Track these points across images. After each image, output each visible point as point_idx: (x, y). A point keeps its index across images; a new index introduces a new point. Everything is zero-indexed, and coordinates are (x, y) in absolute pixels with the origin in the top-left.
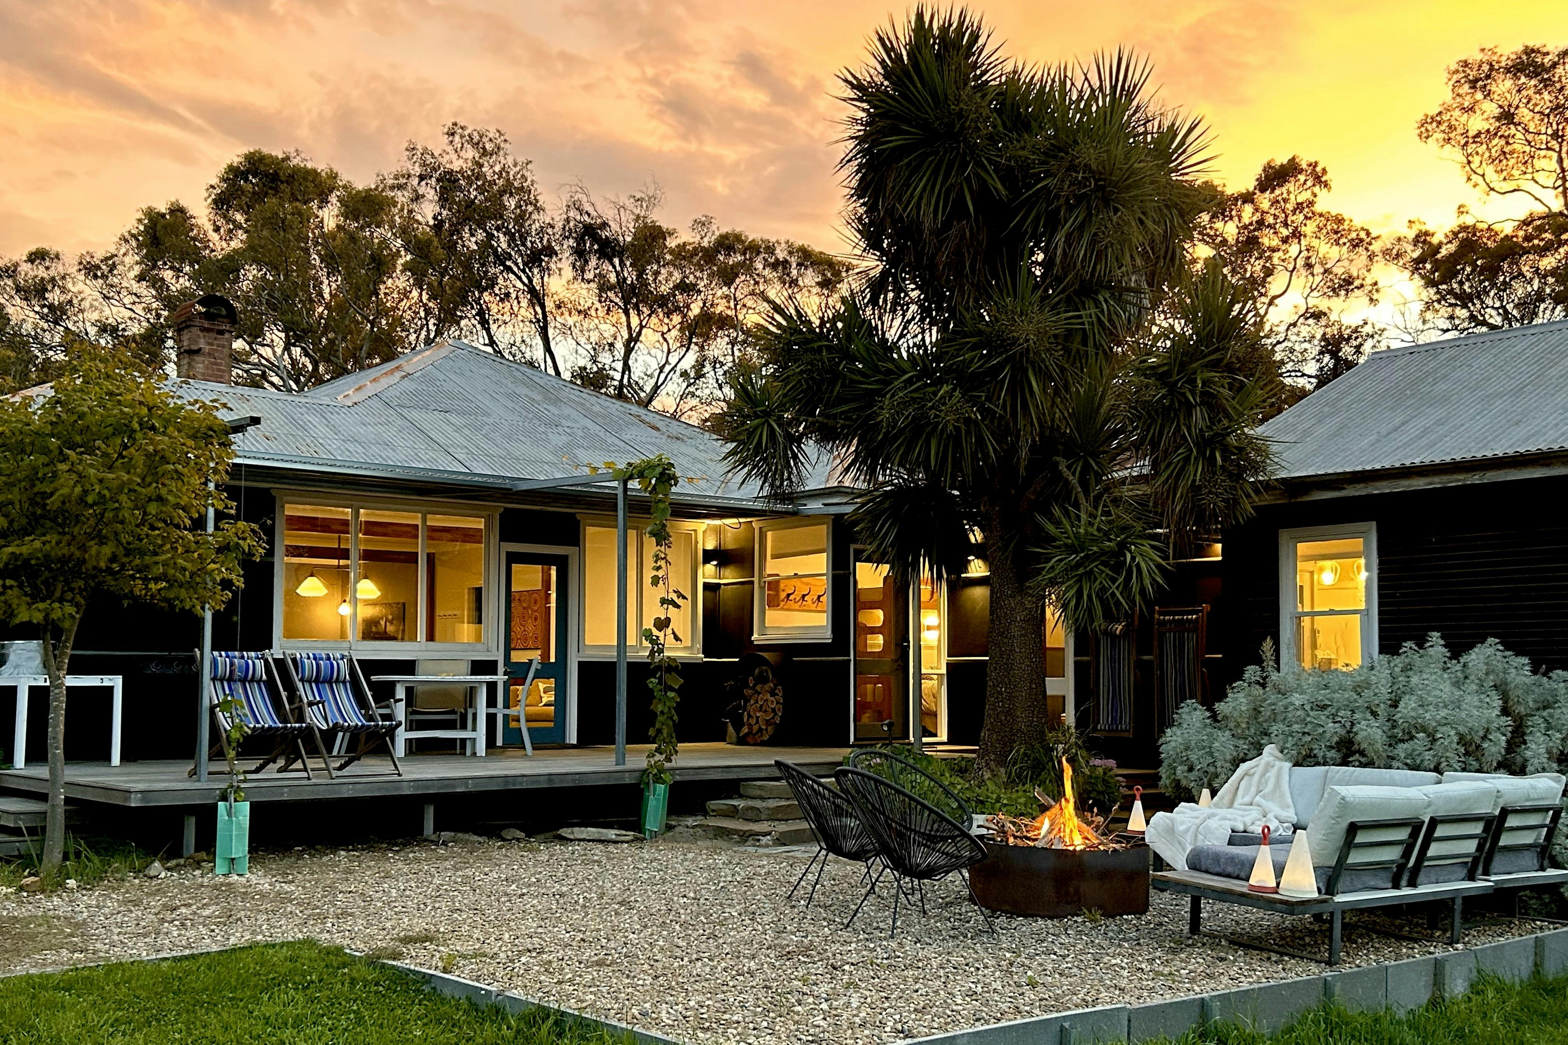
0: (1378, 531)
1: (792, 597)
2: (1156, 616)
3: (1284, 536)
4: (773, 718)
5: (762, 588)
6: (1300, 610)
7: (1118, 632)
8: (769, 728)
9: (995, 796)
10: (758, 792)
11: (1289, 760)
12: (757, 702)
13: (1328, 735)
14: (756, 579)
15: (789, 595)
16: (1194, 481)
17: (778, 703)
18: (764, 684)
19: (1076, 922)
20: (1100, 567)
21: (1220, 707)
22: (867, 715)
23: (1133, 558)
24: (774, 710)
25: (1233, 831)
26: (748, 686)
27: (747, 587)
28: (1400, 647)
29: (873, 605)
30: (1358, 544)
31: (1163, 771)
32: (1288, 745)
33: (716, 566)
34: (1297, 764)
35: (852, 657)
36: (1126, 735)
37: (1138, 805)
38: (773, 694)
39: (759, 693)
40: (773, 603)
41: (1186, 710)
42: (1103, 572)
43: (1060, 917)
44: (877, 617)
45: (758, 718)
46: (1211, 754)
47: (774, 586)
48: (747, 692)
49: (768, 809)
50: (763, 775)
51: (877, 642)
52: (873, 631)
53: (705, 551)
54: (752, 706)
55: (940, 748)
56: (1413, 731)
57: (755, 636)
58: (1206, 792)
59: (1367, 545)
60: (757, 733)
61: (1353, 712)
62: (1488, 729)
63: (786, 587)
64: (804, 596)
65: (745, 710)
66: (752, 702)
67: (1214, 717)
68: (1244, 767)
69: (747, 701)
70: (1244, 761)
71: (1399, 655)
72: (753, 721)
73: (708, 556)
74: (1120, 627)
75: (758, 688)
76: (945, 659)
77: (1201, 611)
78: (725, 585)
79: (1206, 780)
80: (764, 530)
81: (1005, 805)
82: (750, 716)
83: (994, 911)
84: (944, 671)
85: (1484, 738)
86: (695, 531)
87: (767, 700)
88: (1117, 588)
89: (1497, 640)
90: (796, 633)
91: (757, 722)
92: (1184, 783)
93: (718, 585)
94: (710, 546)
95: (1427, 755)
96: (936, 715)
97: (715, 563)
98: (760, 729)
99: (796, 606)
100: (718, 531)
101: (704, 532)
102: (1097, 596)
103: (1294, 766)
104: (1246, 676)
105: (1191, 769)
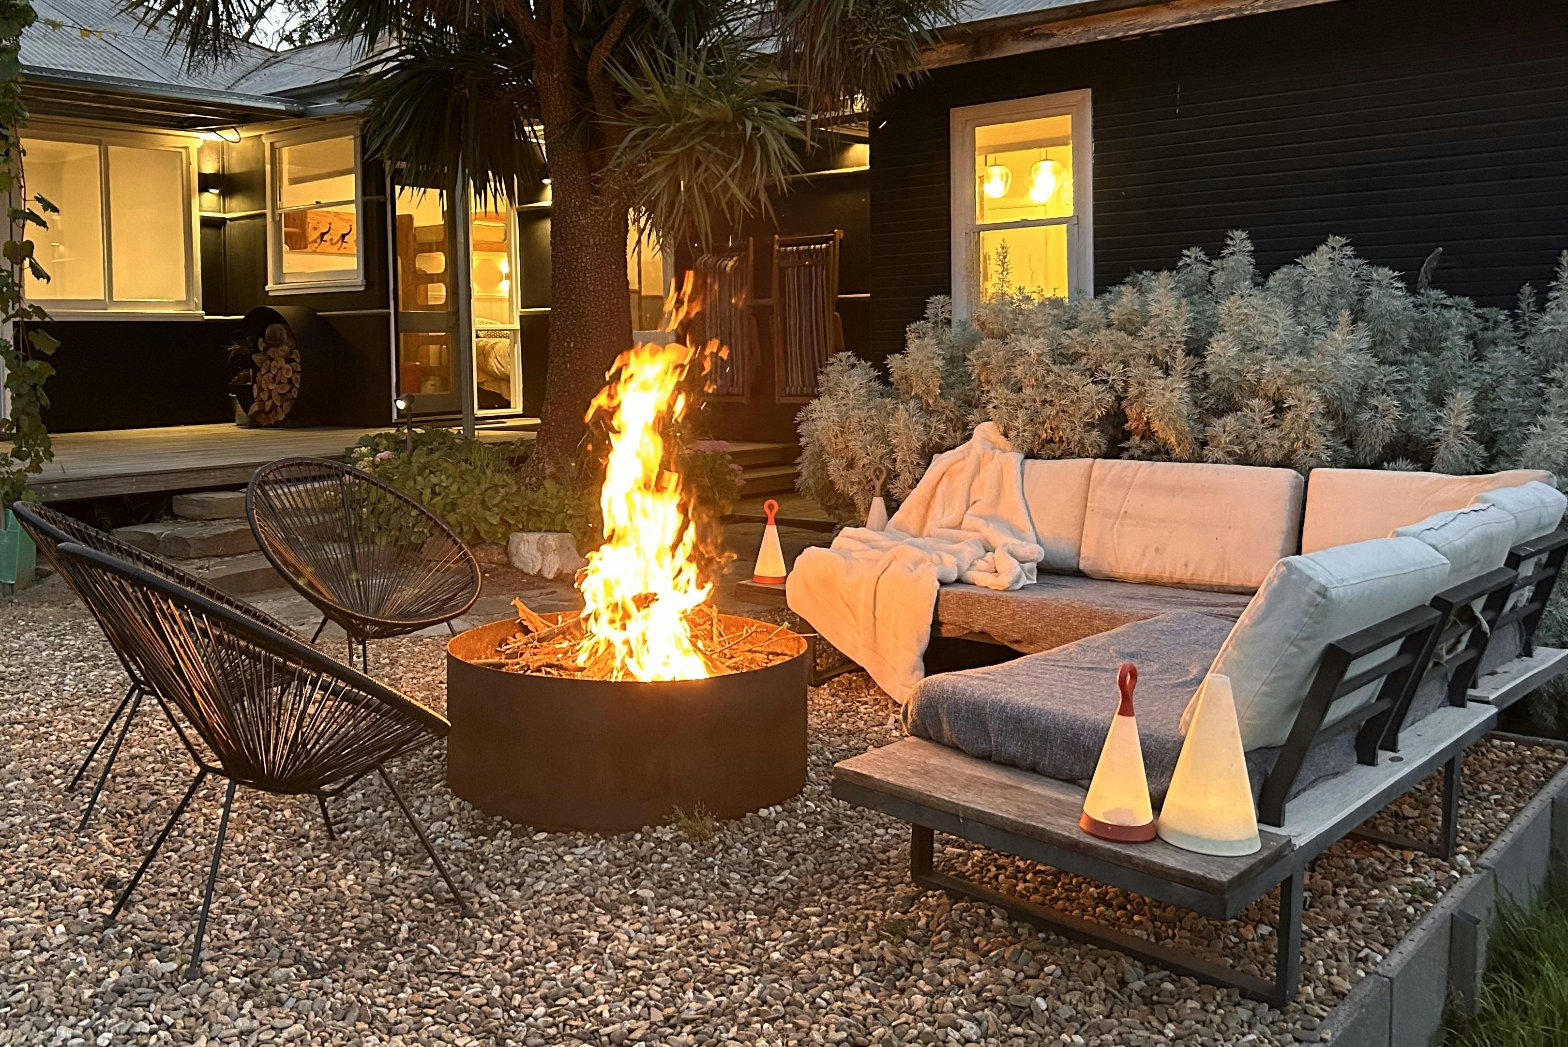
0: (1094, 103)
1: (326, 237)
2: (777, 247)
3: (958, 116)
4: (290, 391)
5: (277, 224)
6: (979, 222)
7: (728, 269)
8: (285, 404)
9: (555, 503)
10: (197, 511)
11: (1020, 448)
12: (269, 371)
13: (1086, 406)
14: (268, 211)
15: (323, 235)
16: (845, 13)
17: (294, 372)
18: (278, 346)
19: (660, 842)
20: (707, 145)
21: (894, 361)
22: (430, 382)
23: (756, 129)
24: (290, 381)
25: (942, 583)
26: (257, 351)
27: (258, 221)
28: (1181, 256)
29: (429, 248)
30: (1062, 124)
31: (805, 467)
32: (1018, 423)
33: (219, 195)
34: (1030, 455)
35: (392, 311)
36: (739, 400)
37: (771, 532)
38: (289, 361)
39: (272, 360)
40: (298, 242)
41: (837, 367)
42: (710, 152)
43: (626, 829)
44: (437, 263)
45: (270, 391)
46: (884, 439)
47: (298, 218)
48: (256, 358)
49: (202, 540)
50: (212, 483)
51: (438, 293)
52: (433, 278)
53: (201, 175)
54: (264, 378)
55: (510, 423)
56: (1237, 396)
57: (270, 286)
58: (878, 503)
59: (1076, 126)
60: (270, 412)
61: (1126, 363)
62: (1364, 388)
63: (315, 225)
64: (343, 236)
65: (254, 382)
66: (263, 371)
67: (884, 377)
68: (940, 462)
69: (257, 369)
70: (941, 450)
71: (1179, 270)
72: (264, 396)
73: (206, 182)
74: (731, 263)
75: (270, 353)
76: (518, 311)
77: (832, 238)
78: (231, 220)
79: (878, 484)
80: (277, 145)
81: (571, 517)
82: (261, 390)
83: (488, 815)
84: (517, 326)
85: (1360, 404)
86: (186, 148)
87: (280, 369)
88: (732, 177)
89: (1344, 241)
90: (323, 280)
91: (270, 397)
92: (840, 486)
93: (224, 221)
94: (210, 167)
95: (1272, 436)
96: (509, 380)
97: (216, 191)
98: (274, 407)
99: (334, 249)
100: (221, 150)
101: (200, 151)
102: (701, 188)
103: (1027, 457)
104: (930, 312)
105: (851, 465)
